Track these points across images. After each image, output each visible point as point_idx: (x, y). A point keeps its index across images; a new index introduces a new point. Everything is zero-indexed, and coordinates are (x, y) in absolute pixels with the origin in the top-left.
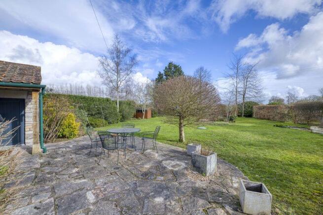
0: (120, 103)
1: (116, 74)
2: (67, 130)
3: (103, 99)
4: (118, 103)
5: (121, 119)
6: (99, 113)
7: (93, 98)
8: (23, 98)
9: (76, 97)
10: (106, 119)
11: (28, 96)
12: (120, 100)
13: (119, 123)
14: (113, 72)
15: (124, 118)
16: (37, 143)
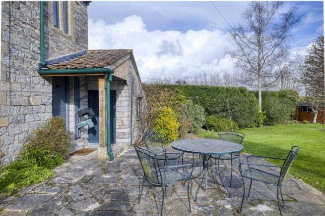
0: (264, 95)
1: (257, 48)
2: (162, 131)
3: (234, 89)
4: (260, 94)
5: (265, 121)
6: (224, 110)
7: (218, 88)
8: (114, 89)
9: (194, 87)
10: (235, 119)
11: (118, 86)
12: (264, 89)
13: (262, 127)
14: (253, 46)
15: (270, 120)
16: (103, 146)
